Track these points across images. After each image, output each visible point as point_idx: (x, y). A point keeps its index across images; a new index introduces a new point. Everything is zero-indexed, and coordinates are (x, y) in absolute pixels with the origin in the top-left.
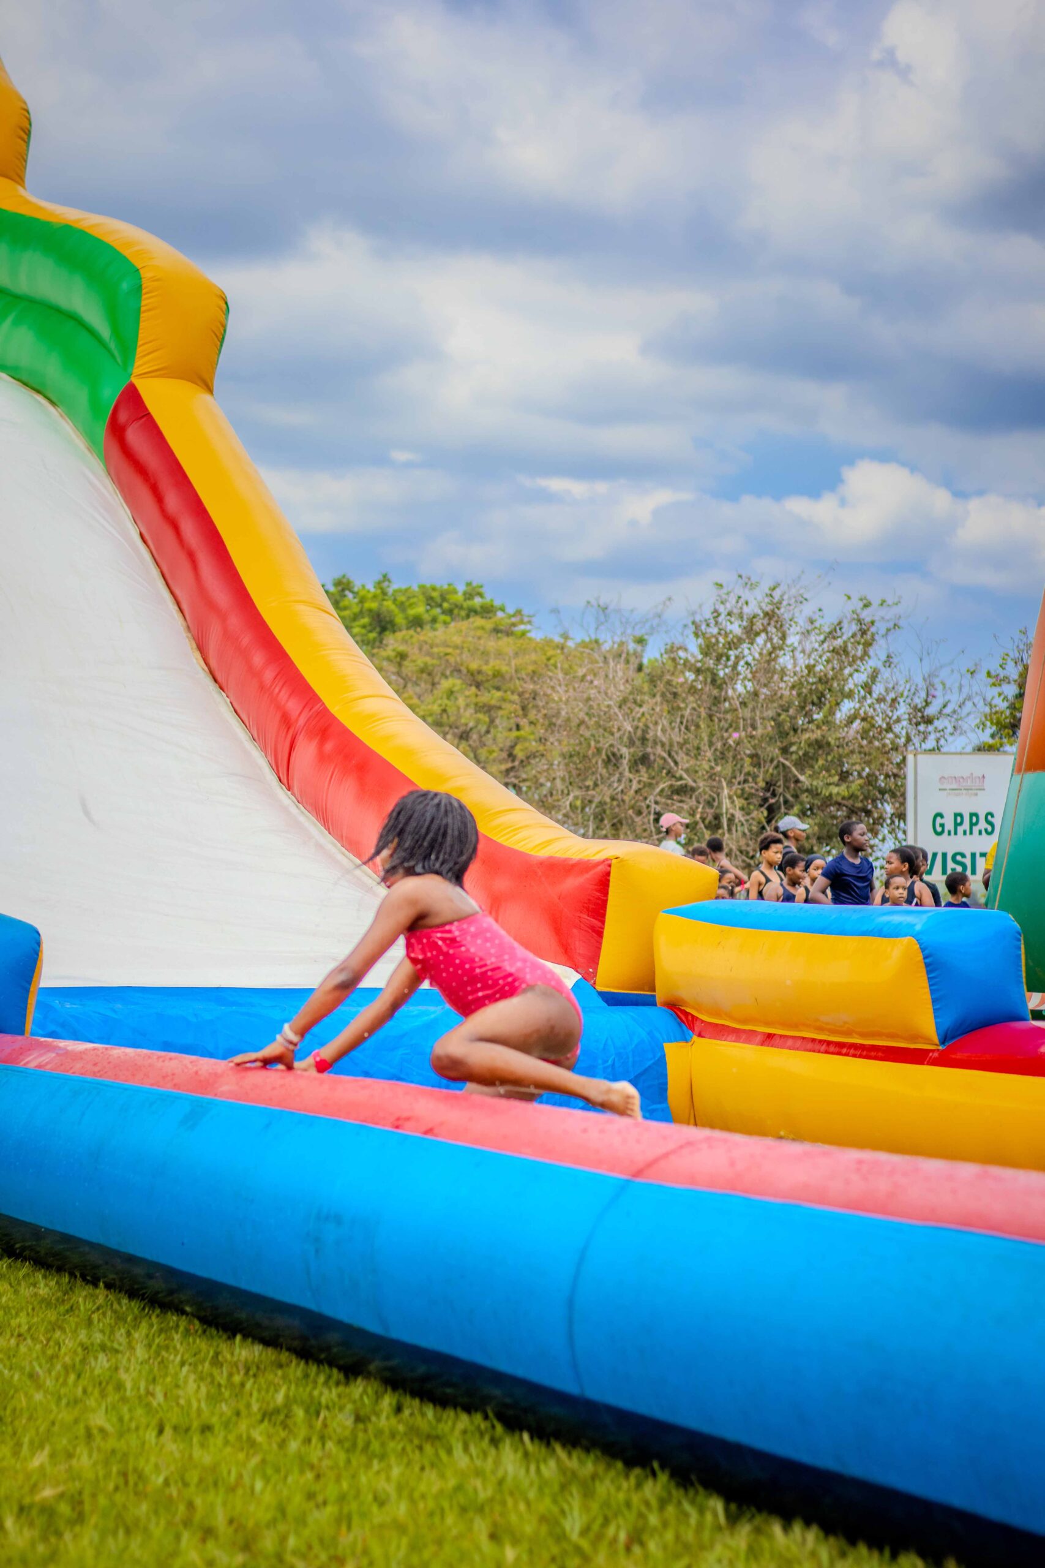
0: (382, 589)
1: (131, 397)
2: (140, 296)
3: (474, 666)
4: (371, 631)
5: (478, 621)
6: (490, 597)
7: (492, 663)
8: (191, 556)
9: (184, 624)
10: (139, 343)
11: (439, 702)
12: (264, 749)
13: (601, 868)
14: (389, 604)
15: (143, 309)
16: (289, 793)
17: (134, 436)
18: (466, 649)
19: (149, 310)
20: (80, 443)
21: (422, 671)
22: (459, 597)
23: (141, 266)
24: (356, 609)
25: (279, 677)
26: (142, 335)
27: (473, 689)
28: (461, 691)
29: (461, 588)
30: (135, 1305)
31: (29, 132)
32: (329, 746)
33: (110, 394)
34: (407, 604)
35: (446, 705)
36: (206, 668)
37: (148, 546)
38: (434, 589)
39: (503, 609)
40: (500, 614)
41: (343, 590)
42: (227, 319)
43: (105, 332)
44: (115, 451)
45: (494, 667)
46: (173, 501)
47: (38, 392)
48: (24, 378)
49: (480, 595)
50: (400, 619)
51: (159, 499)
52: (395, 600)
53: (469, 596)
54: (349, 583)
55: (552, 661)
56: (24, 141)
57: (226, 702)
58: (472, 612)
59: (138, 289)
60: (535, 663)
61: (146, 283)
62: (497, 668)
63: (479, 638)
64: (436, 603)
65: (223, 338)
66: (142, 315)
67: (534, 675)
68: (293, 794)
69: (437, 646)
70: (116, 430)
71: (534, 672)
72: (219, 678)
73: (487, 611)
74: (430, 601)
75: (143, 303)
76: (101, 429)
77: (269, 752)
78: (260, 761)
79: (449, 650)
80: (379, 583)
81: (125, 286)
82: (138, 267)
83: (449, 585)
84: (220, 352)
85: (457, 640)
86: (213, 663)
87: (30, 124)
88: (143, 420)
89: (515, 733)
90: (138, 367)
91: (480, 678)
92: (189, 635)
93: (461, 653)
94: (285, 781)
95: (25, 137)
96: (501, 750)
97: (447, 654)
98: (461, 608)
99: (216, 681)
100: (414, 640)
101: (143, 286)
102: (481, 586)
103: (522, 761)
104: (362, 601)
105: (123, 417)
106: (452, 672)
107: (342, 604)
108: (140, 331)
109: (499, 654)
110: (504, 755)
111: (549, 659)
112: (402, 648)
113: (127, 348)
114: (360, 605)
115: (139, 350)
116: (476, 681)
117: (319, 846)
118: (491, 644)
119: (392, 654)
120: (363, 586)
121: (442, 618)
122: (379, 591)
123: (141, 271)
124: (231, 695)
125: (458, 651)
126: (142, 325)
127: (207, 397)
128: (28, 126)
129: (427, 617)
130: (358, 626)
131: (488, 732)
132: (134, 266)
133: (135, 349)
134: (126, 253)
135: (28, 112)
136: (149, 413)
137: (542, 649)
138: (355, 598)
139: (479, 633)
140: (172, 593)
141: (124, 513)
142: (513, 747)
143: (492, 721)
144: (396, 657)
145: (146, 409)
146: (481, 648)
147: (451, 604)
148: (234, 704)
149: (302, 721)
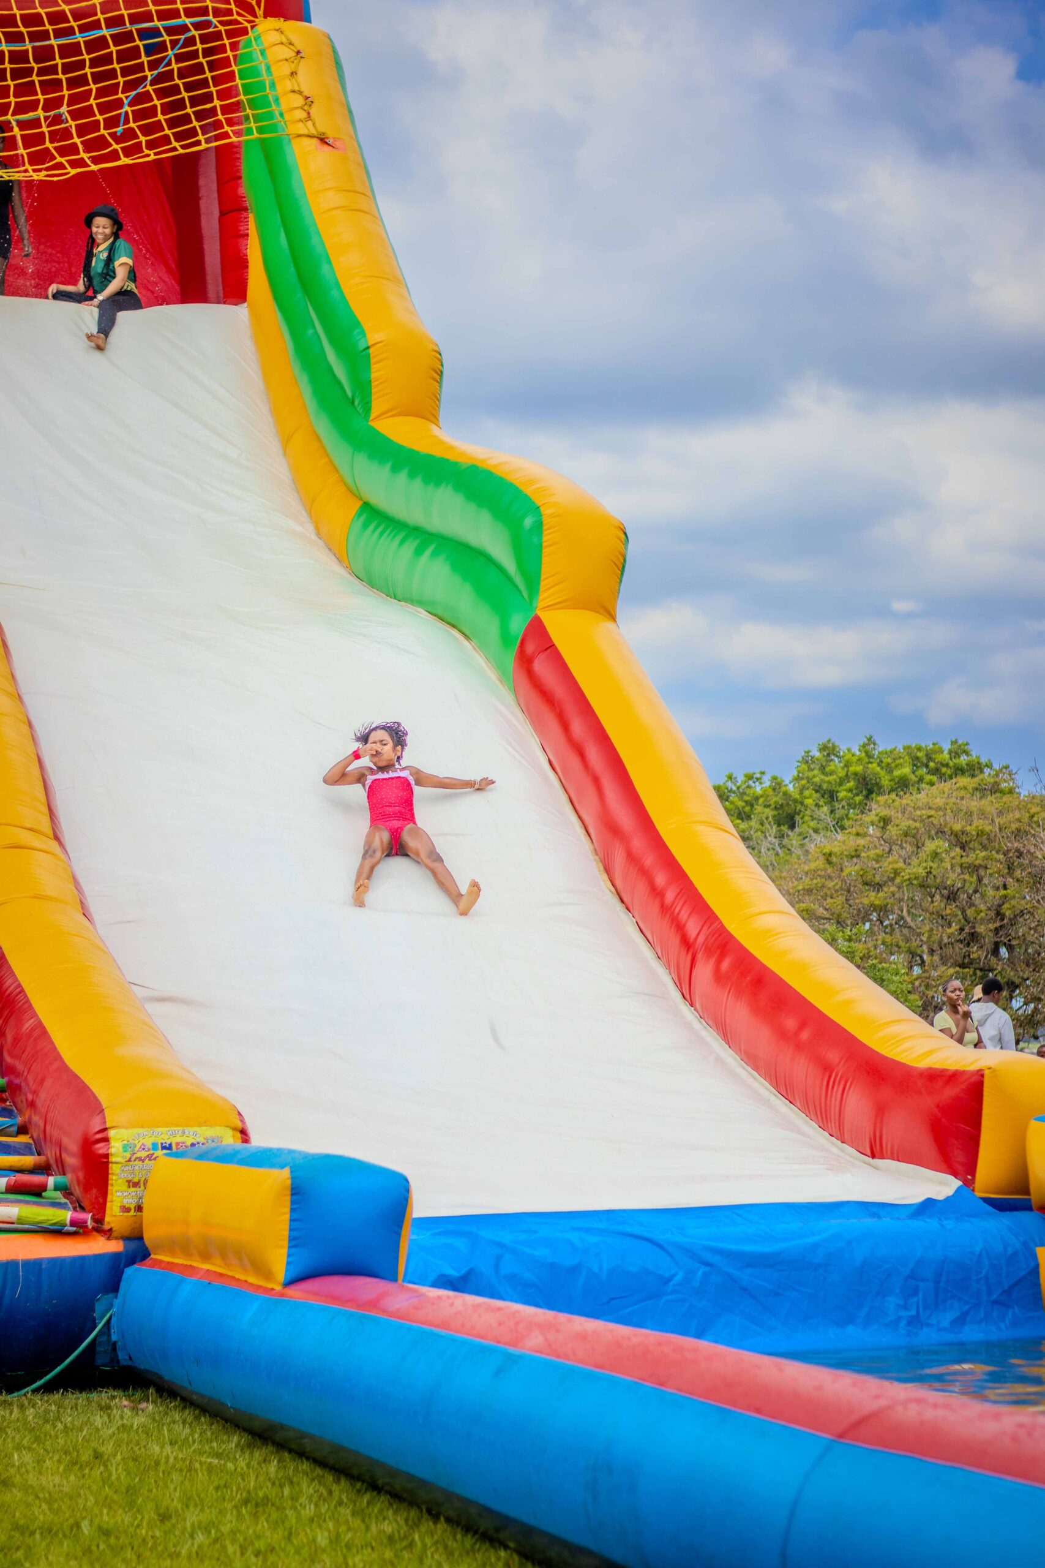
0: (867, 753)
1: (537, 629)
2: (541, 533)
3: (957, 827)
4: (858, 795)
5: (964, 781)
6: (977, 753)
7: (976, 823)
8: (596, 781)
9: (592, 847)
10: (543, 577)
11: (924, 864)
12: (668, 967)
13: (974, 1079)
14: (874, 767)
15: (544, 544)
16: (692, 1009)
17: (540, 666)
18: (949, 811)
19: (550, 545)
20: (492, 676)
21: (906, 834)
22: (945, 756)
23: (543, 502)
24: (842, 774)
25: (679, 897)
26: (545, 571)
27: (958, 849)
28: (947, 852)
29: (947, 747)
30: (469, 1541)
31: (442, 372)
32: (725, 965)
33: (518, 625)
34: (893, 765)
35: (931, 868)
36: (614, 890)
37: (557, 773)
38: (919, 749)
39: (989, 765)
40: (987, 771)
41: (828, 755)
42: (626, 548)
43: (510, 566)
44: (523, 679)
45: (977, 827)
46: (578, 728)
47: (453, 626)
48: (440, 613)
49: (967, 753)
50: (885, 782)
51: (565, 727)
52: (880, 762)
53: (955, 754)
54: (834, 747)
55: (1035, 819)
56: (438, 382)
57: (633, 922)
58: (959, 771)
59: (539, 526)
60: (1019, 820)
61: (546, 521)
62: (980, 828)
63: (962, 798)
64: (922, 763)
65: (624, 567)
66: (544, 551)
67: (1018, 834)
68: (696, 1010)
69: (919, 808)
70: (525, 661)
71: (1019, 830)
72: (625, 899)
73: (974, 769)
74: (916, 762)
75: (545, 539)
76: (510, 657)
77: (672, 970)
78: (665, 977)
79: (932, 812)
80: (864, 746)
81: (528, 522)
82: (539, 505)
83: (934, 744)
84: (621, 581)
85: (939, 801)
86: (619, 884)
87: (442, 365)
88: (549, 651)
89: (1003, 892)
90: (544, 599)
91: (964, 838)
92: (597, 858)
93: (945, 815)
94: (688, 997)
95: (437, 377)
96: (989, 909)
97: (929, 817)
98: (947, 765)
99: (622, 901)
100: (897, 804)
101: (544, 523)
102: (967, 744)
103: (1010, 919)
104: (847, 765)
105: (530, 648)
106: (937, 833)
107: (828, 769)
108: (543, 566)
109: (983, 814)
110: (993, 914)
111: (1032, 816)
112: (885, 812)
113: (533, 582)
114: (846, 769)
115: (543, 584)
116: (961, 842)
117: (719, 1060)
118: (974, 804)
119: (876, 819)
120: (849, 750)
121: (928, 777)
122: (863, 754)
123: (542, 509)
124: (636, 914)
125: (941, 813)
126: (544, 560)
127: (610, 625)
128: (440, 367)
129: (913, 778)
130: (846, 790)
131: (976, 891)
132: (534, 503)
133: (539, 583)
134: (528, 490)
135: (440, 354)
136: (554, 645)
137: (1025, 807)
138: (840, 762)
139: (962, 793)
140: (580, 818)
141: (533, 742)
142: (1000, 906)
143: (980, 880)
144: (880, 822)
145: (550, 640)
146: (964, 808)
147: (936, 764)
148: (639, 923)
149: (701, 939)
